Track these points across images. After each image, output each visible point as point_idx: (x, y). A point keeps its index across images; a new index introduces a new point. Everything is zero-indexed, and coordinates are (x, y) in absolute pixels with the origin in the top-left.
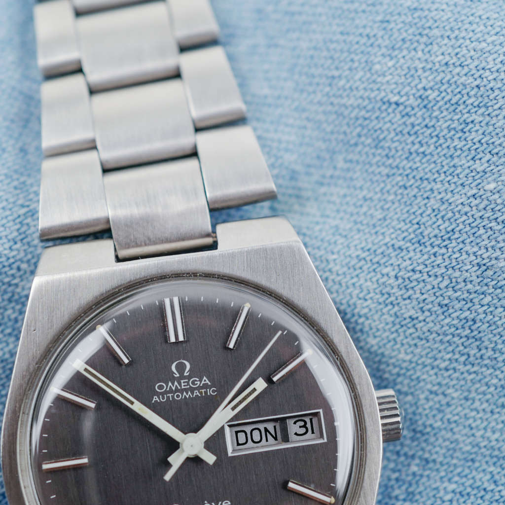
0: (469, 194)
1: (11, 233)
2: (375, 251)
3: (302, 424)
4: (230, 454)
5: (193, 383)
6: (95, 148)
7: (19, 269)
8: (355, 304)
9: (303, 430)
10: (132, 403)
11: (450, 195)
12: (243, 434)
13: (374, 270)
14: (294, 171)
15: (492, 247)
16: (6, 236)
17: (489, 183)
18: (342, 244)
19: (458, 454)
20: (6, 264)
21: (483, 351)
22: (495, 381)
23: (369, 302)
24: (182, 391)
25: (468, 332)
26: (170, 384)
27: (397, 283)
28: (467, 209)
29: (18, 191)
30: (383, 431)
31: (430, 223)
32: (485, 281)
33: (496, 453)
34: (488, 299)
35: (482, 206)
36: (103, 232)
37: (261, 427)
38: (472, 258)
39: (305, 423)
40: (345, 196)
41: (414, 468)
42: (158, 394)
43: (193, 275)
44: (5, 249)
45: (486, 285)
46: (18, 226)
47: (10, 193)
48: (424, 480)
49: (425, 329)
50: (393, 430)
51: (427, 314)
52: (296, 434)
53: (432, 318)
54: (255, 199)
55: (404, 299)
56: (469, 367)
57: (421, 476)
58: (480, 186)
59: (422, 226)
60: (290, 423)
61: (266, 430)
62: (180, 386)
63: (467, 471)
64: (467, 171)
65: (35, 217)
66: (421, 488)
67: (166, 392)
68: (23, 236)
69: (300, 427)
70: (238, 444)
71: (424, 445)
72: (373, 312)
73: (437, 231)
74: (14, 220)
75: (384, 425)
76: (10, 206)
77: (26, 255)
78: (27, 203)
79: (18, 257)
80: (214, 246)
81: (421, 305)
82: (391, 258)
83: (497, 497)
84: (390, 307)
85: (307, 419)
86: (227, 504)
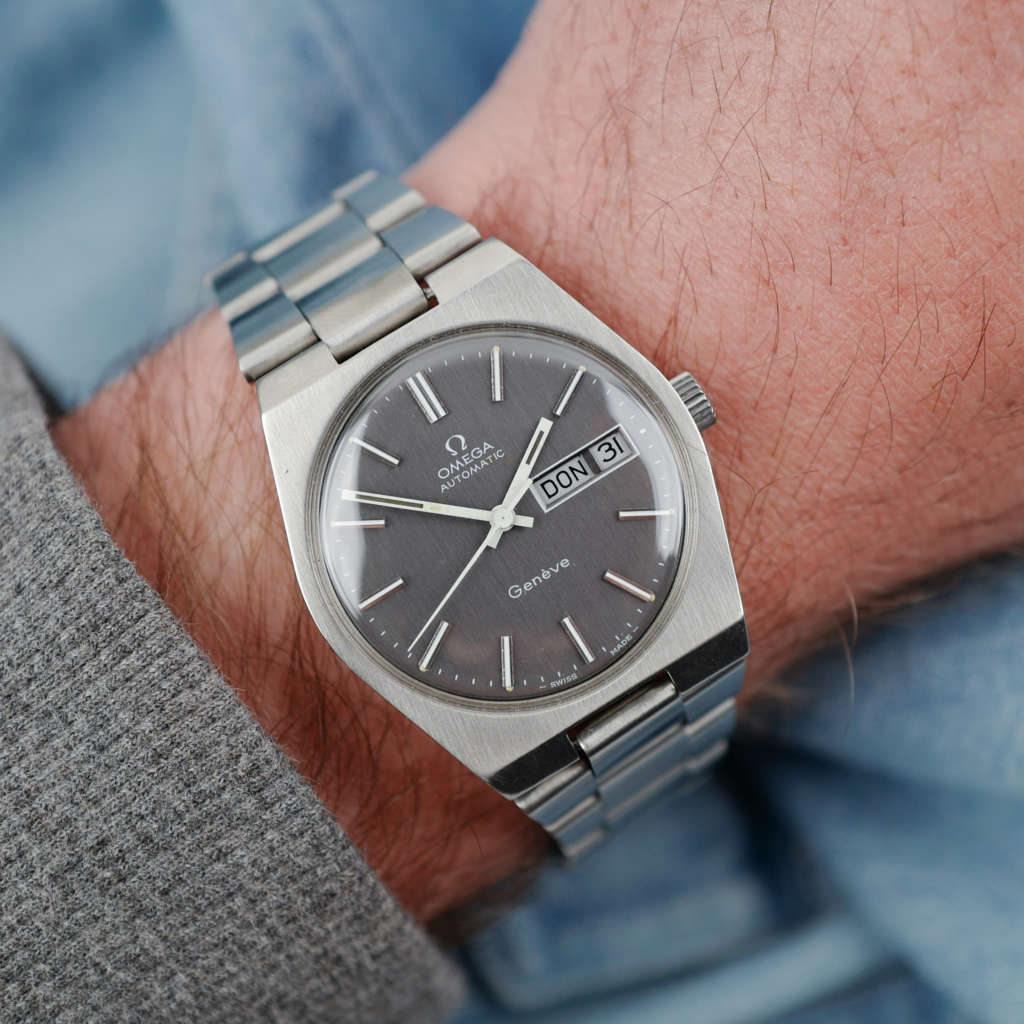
3: (607, 447)
4: (546, 511)
5: (475, 454)
9: (611, 453)
10: (421, 506)
12: (550, 483)
24: (467, 468)
26: (452, 466)
30: (694, 416)
36: (311, 342)
37: (565, 468)
39: (610, 445)
42: (444, 482)
43: (426, 342)
50: (703, 411)
52: (605, 461)
60: (594, 451)
61: (572, 469)
62: (463, 462)
67: (452, 476)
69: (607, 451)
70: (550, 497)
75: (690, 410)
80: (433, 302)
85: (610, 440)
86: (565, 563)
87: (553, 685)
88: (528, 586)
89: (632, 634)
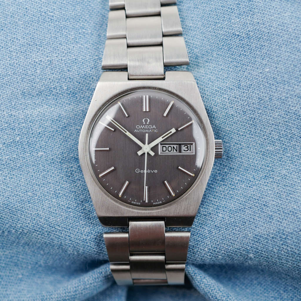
0: (259, 72)
1: (92, 65)
2: (222, 89)
3: (187, 147)
4: (159, 154)
5: (150, 127)
6: (126, 38)
7: (93, 78)
8: (212, 107)
9: (187, 149)
10: (126, 132)
11: (252, 71)
12: (165, 147)
13: (221, 96)
14: (197, 56)
15: (265, 92)
16: (90, 66)
17: (267, 69)
18: (211, 85)
19: (242, 167)
20: (88, 76)
21: (257, 130)
22: (259, 142)
23: (218, 107)
24: (145, 129)
25: (252, 122)
26: (141, 126)
27: (228, 101)
28: (258, 77)
29: (96, 50)
30: (215, 154)
31: (244, 81)
32: (261, 104)
33: (256, 168)
34: (261, 111)
35: (263, 77)
36: (124, 69)
37: (172, 146)
38: (257, 95)
40: (215, 67)
41: (226, 170)
42: (137, 129)
43: (155, 88)
44: (89, 70)
45: (261, 106)
46: (94, 63)
47: (93, 50)
48: (229, 175)
49: (236, 119)
50: (219, 154)
51: (238, 114)
52: (184, 150)
53: (239, 116)
54: (181, 64)
55: (231, 108)
56: (251, 135)
57: (228, 173)
58: (263, 70)
59: (241, 82)
60: (182, 146)
61: (174, 147)
62: (145, 127)
63: (245, 173)
64: (260, 63)
65: (101, 60)
66: (228, 177)
67: (140, 129)
68: (96, 66)
70: (163, 151)
71: (231, 162)
72: (219, 111)
73: (246, 84)
74: (93, 61)
75: (216, 151)
76: (93, 55)
77: (96, 74)
78: (99, 55)
79: (93, 74)
80: (164, 79)
81: (236, 110)
82: (228, 92)
83: (254, 184)
84: (225, 110)
85: (189, 146)
86: (156, 171)
87: (132, 202)
88: (142, 171)
89: (162, 202)
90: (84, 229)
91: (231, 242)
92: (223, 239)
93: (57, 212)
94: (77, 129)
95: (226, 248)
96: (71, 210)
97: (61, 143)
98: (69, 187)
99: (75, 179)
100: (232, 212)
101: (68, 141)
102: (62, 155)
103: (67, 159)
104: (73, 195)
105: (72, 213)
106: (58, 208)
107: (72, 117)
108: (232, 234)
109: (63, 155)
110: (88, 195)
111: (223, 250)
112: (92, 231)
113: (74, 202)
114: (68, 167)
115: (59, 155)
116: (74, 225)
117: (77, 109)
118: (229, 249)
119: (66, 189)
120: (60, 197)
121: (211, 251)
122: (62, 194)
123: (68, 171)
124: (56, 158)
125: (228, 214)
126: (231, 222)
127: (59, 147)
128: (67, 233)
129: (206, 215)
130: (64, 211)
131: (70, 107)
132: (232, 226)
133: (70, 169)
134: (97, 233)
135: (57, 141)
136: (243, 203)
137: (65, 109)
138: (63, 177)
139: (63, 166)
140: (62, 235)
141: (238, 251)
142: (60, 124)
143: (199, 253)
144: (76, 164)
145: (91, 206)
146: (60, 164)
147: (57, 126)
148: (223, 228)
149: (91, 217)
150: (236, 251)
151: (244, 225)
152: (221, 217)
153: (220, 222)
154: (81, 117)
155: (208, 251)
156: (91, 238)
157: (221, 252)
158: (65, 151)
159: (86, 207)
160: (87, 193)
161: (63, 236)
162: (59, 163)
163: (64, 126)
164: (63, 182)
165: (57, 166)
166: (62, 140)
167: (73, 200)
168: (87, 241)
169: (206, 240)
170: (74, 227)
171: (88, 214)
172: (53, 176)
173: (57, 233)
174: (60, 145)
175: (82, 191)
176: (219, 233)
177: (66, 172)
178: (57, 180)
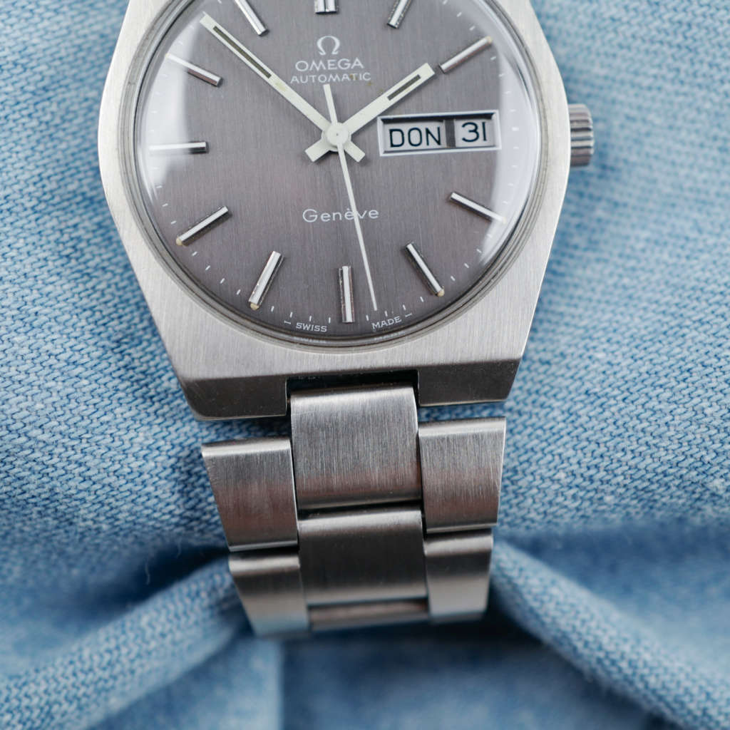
3: (473, 127)
4: (382, 154)
5: (342, 64)
9: (473, 136)
10: (269, 76)
12: (399, 133)
19: (655, 197)
21: (697, 66)
22: (708, 106)
24: (328, 73)
25: (680, 39)
26: (314, 63)
30: (572, 147)
37: (422, 126)
39: (476, 127)
41: (600, 213)
42: (298, 74)
49: (628, 34)
51: (632, 13)
52: (464, 139)
53: (640, 19)
56: (677, 87)
57: (608, 222)
60: (458, 124)
61: (428, 132)
62: (326, 66)
67: (308, 73)
69: (470, 131)
70: (392, 145)
85: (479, 122)
86: (374, 213)
87: (299, 326)
88: (325, 217)
89: (402, 317)
90: (132, 434)
91: (647, 443)
92: (619, 435)
93: (33, 377)
94: (86, 100)
95: (632, 463)
96: (80, 369)
97: (33, 144)
98: (69, 294)
99: (88, 268)
100: (638, 342)
101: (58, 138)
102: (39, 185)
103: (57, 199)
104: (87, 318)
105: (85, 382)
106: (35, 365)
107: (68, 55)
108: (650, 413)
109: (44, 186)
110: (137, 320)
111: (619, 471)
112: (161, 443)
113: (92, 342)
114: (63, 226)
115: (28, 186)
116: (96, 424)
117: (83, 28)
118: (642, 466)
119: (60, 298)
120: (40, 327)
121: (579, 480)
122: (46, 315)
123: (62, 240)
124: (17, 196)
125: (625, 349)
126: (641, 374)
127: (26, 158)
128: (71, 452)
129: (548, 363)
130: (57, 374)
131: (58, 23)
132: (646, 386)
133: (70, 233)
134: (178, 449)
135: (20, 139)
136: (673, 309)
137: (40, 26)
138: (45, 259)
139: (44, 223)
140: (55, 460)
141: (671, 471)
142: (27, 79)
143: (535, 491)
144: (90, 219)
145: (149, 357)
146: (33, 217)
147: (19, 85)
148: (615, 397)
149: (152, 393)
150: (665, 474)
151: (684, 380)
152: (605, 361)
153: (602, 377)
154: (98, 59)
155: (569, 480)
156: (156, 467)
157: (614, 481)
158: (50, 172)
159: (133, 359)
160: (132, 312)
161: (59, 465)
162: (29, 212)
163: (41, 85)
164: (45, 275)
165: (24, 221)
166: (38, 136)
167: (87, 335)
168: (146, 476)
169: (559, 443)
170: (97, 431)
171: (143, 382)
172: (12, 258)
173: (37, 454)
174: (29, 152)
175: (115, 306)
176: (601, 417)
177: (57, 242)
178: (27, 270)
